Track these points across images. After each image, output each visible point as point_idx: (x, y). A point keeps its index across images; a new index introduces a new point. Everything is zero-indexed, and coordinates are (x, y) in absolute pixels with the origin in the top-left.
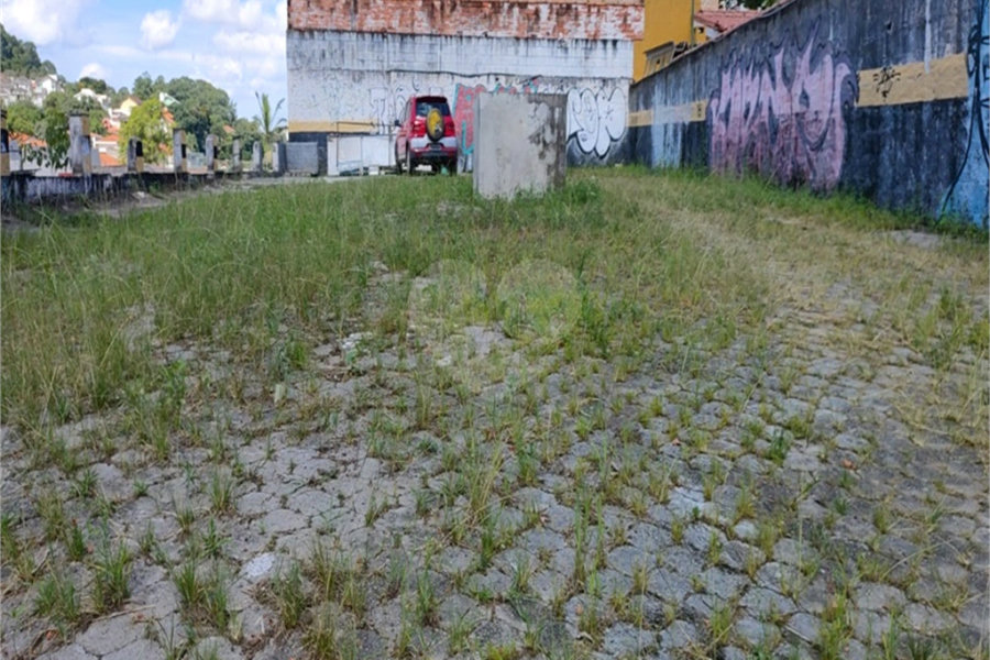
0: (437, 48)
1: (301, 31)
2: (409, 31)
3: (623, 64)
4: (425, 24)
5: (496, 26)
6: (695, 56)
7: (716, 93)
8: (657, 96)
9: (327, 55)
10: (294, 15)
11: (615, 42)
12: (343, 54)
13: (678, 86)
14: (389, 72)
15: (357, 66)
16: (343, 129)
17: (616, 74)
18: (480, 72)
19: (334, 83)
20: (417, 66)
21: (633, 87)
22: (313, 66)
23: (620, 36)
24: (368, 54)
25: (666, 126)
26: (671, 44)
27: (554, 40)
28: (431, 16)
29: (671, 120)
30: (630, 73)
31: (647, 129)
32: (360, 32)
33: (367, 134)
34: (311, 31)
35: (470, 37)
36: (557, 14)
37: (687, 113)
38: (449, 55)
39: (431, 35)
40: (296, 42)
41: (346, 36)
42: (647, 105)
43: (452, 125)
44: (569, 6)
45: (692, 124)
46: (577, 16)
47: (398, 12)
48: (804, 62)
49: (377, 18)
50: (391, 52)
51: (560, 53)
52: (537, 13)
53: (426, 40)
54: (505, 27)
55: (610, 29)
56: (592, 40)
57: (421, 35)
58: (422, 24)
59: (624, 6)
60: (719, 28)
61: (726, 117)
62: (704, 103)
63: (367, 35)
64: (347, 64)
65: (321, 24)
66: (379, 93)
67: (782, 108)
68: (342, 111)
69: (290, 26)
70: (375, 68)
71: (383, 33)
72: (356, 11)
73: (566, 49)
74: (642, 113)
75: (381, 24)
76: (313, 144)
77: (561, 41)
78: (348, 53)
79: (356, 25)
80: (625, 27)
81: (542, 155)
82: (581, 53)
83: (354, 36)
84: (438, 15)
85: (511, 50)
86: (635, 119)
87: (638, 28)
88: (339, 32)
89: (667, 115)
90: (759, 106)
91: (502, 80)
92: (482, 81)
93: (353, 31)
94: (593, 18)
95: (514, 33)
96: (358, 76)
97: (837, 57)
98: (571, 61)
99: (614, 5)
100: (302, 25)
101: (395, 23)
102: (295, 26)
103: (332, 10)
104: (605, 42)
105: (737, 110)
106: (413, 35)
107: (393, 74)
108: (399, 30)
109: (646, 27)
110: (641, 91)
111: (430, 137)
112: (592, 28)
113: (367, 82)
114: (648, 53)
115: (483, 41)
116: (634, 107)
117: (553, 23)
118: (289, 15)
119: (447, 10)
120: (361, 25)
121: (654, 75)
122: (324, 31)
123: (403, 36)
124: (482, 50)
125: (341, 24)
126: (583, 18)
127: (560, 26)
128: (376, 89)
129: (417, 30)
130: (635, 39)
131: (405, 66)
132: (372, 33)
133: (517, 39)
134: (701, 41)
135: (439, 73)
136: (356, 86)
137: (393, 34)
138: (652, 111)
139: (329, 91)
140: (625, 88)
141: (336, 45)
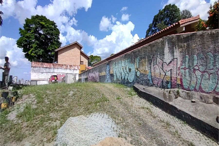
0: (54, 70)
1: (33, 67)
2: (50, 67)
3: (78, 72)
4: (53, 67)
5: (62, 67)
6: (86, 71)
7: (88, 75)
8: (82, 76)
9: (38, 70)
10: (33, 65)
11: (77, 70)
12: (40, 70)
13: (84, 74)
14: (47, 72)
15: (42, 72)
16: (40, 80)
17: (77, 73)
18: (60, 72)
19: (39, 74)
20: (51, 72)
21: (79, 75)
22: (35, 71)
23: (77, 69)
24: (44, 70)
25: (83, 78)
26: (83, 70)
27: (69, 69)
28: (53, 66)
29: (84, 78)
30: (78, 73)
31: (81, 79)
32: (43, 67)
33: (44, 80)
34: (35, 67)
35: (59, 68)
36: (70, 66)
37: (86, 77)
38: (56, 70)
39: (53, 68)
40: (33, 68)
41: (41, 68)
42: (81, 76)
43: (57, 79)
44: (71, 66)
45: (86, 78)
46: (72, 67)
47: (49, 65)
48: (96, 72)
49: (45, 66)
50: (48, 70)
51: (70, 70)
52: (67, 66)
53: (53, 69)
54: (63, 67)
55: (76, 68)
56: (74, 69)
57: (52, 68)
58: (52, 67)
59: (78, 66)
60: (88, 69)
61: (89, 77)
62: (87, 76)
63: (44, 68)
64: (41, 71)
65: (37, 66)
66: (46, 75)
67: (94, 76)
68: (40, 77)
69: (32, 66)
70: (45, 72)
71: (46, 68)
72: (42, 65)
73: (71, 70)
74: (80, 77)
75: (46, 66)
76: (35, 82)
77: (70, 69)
78: (41, 70)
79: (42, 66)
80: (78, 68)
81: (74, 80)
82: (73, 71)
83: (42, 68)
84: (54, 66)
85: (64, 70)
86: (79, 78)
87: (79, 68)
88: (40, 67)
89: (83, 77)
90: (92, 76)
91: (63, 74)
92: (60, 74)
93: (42, 67)
94: (74, 67)
95: (65, 68)
96: (42, 73)
97: (98, 72)
98: (72, 72)
99: (77, 66)
100: (34, 66)
101: (48, 66)
102: (33, 66)
103: (39, 64)
104: (76, 70)
105: (90, 76)
106: (51, 68)
107: (48, 73)
108: (49, 67)
109: (80, 68)
110: (80, 75)
111: (55, 80)
112: (74, 68)
113: (44, 74)
114: (81, 71)
115: (61, 69)
116: (79, 77)
117: (69, 67)
118: (32, 65)
119: (56, 65)
120: (43, 66)
121: (82, 73)
122: (37, 67)
123: (49, 68)
124: (60, 70)
125: (40, 66)
126: (73, 67)
127: (70, 68)
128: (45, 74)
129: (51, 67)
130: (79, 69)
131: (50, 72)
132: (45, 67)
133: (65, 69)
134: (86, 70)
135: (54, 73)
136: (42, 74)
137: (48, 68)
138: (81, 77)
139: (38, 75)
140: (78, 75)
141: (39, 69)
